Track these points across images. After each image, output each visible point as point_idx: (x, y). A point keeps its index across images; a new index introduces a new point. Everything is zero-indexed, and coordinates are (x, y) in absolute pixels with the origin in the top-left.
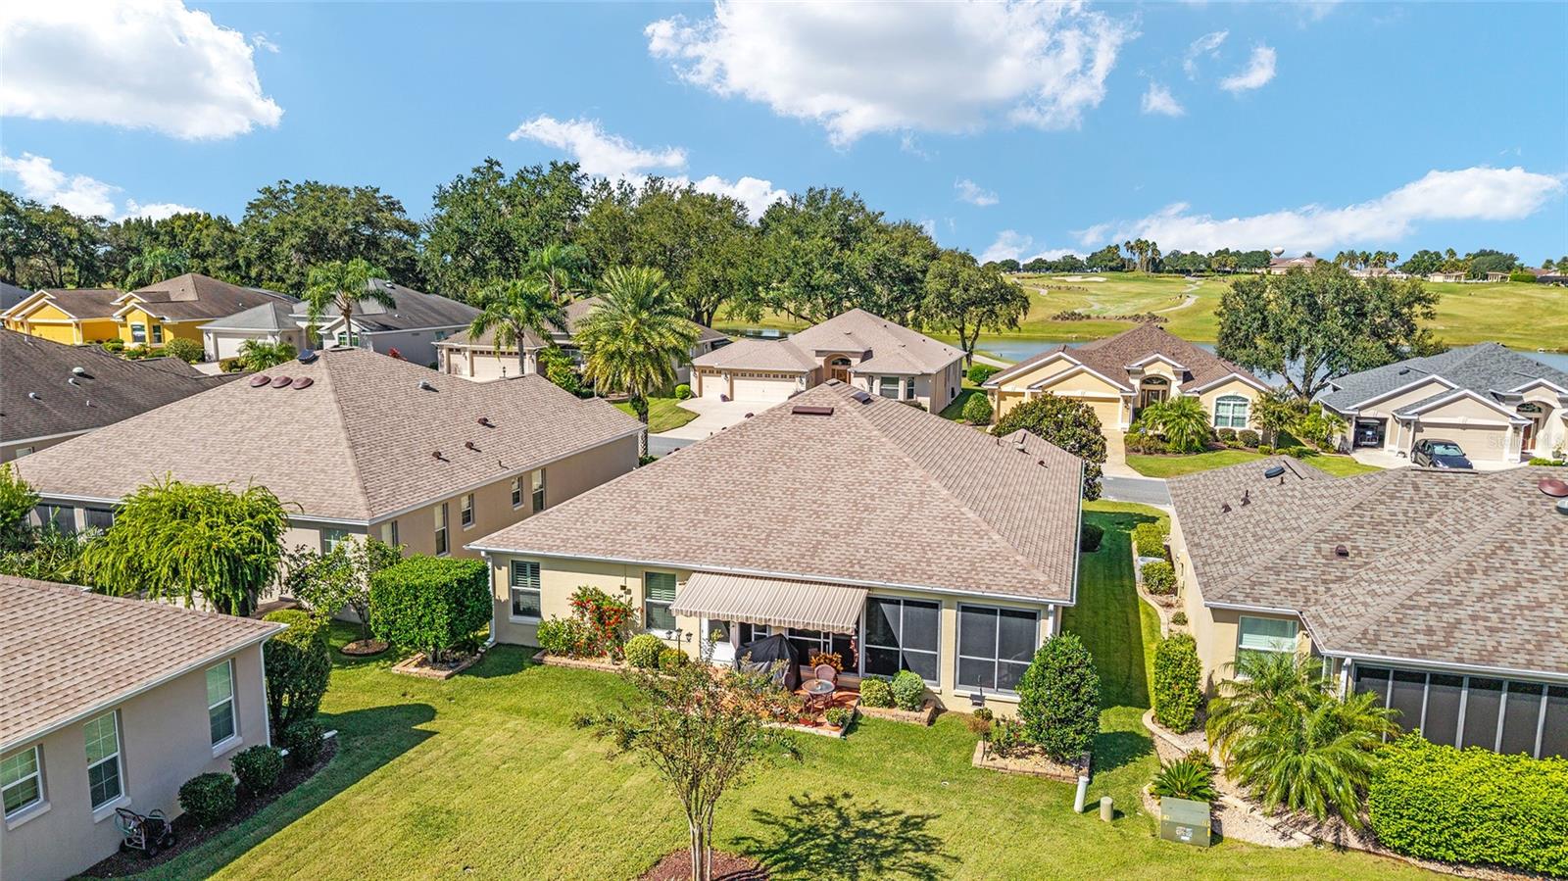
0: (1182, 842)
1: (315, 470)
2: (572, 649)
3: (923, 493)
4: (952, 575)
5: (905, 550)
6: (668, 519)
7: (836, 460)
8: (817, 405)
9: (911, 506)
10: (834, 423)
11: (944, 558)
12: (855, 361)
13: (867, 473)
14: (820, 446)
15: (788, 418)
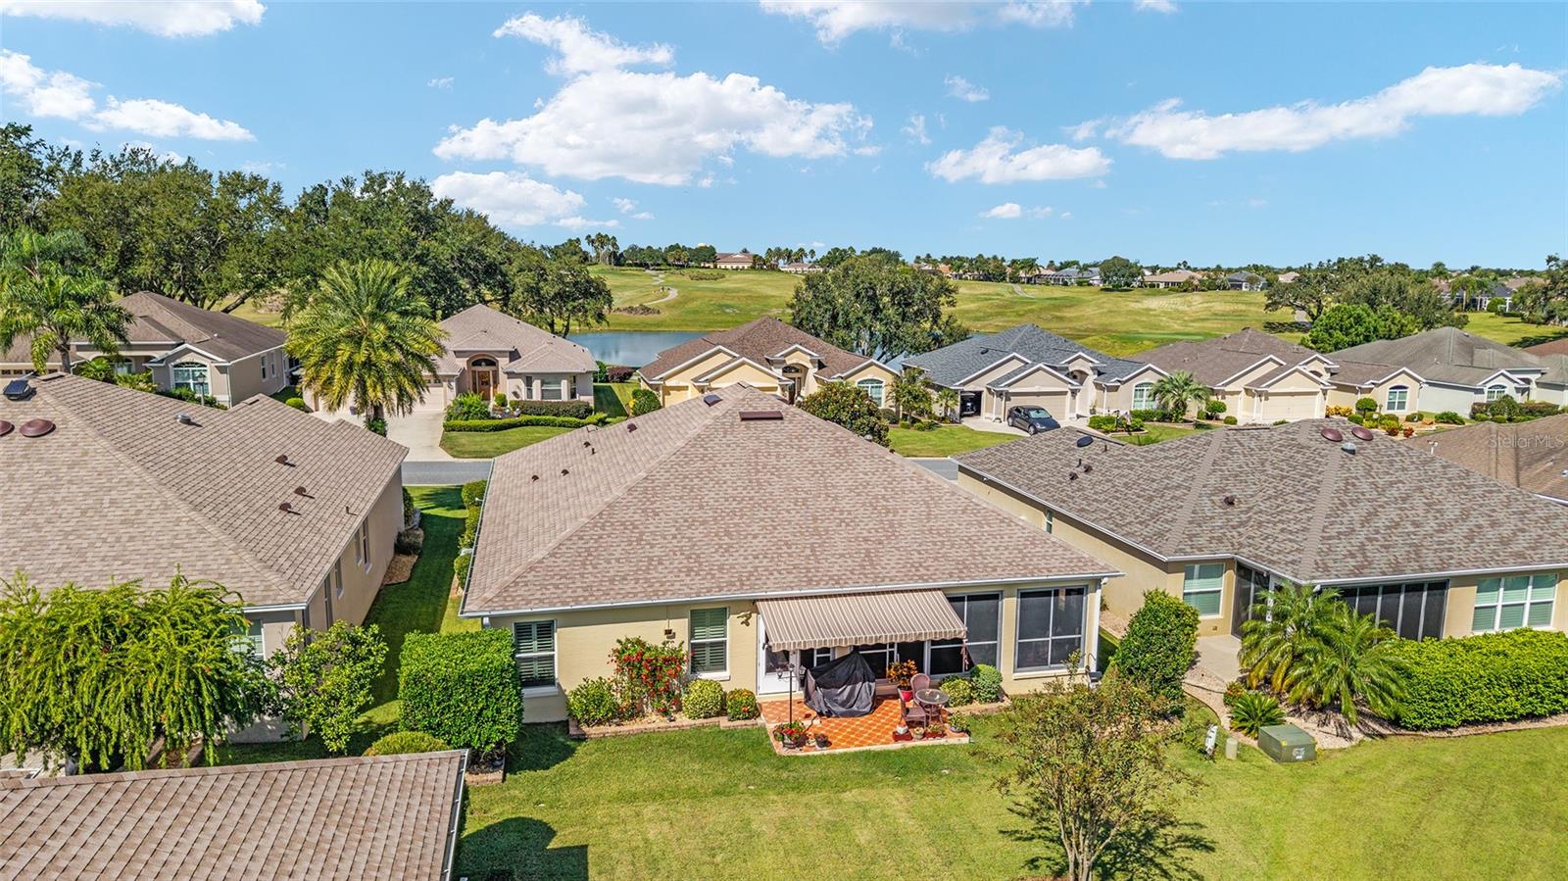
0: (1297, 761)
2: (618, 715)
6: (692, 548)
10: (791, 427)
11: (992, 549)
12: (503, 363)
15: (740, 426)
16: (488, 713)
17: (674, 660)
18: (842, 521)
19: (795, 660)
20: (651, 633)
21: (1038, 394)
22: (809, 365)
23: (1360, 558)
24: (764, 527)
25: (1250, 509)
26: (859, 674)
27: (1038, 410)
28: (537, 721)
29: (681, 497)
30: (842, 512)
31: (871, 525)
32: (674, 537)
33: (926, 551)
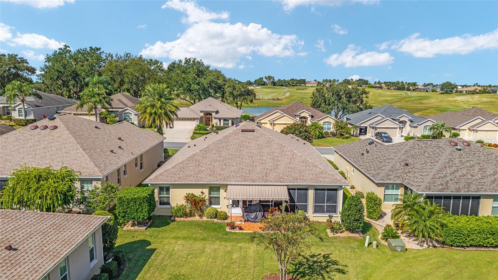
0: (398, 251)
1: (72, 159)
2: (186, 215)
3: (293, 154)
4: (312, 179)
5: (294, 173)
6: (213, 168)
7: (261, 146)
8: (248, 128)
9: (291, 159)
10: (256, 134)
11: (307, 174)
12: (214, 114)
13: (273, 149)
14: (254, 141)
15: (240, 133)
16: (140, 210)
17: (203, 201)
18: (262, 163)
19: (241, 204)
20: (197, 192)
21: (387, 128)
22: (308, 117)
23: (445, 186)
24: (237, 164)
25: (414, 167)
26: (258, 209)
27: (385, 133)
28: (165, 215)
29: (215, 153)
30: (262, 160)
31: (270, 165)
32: (209, 165)
33: (285, 173)
